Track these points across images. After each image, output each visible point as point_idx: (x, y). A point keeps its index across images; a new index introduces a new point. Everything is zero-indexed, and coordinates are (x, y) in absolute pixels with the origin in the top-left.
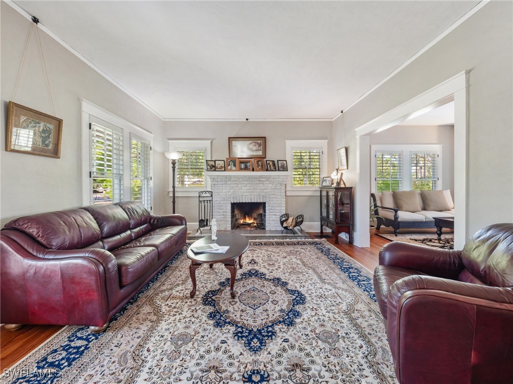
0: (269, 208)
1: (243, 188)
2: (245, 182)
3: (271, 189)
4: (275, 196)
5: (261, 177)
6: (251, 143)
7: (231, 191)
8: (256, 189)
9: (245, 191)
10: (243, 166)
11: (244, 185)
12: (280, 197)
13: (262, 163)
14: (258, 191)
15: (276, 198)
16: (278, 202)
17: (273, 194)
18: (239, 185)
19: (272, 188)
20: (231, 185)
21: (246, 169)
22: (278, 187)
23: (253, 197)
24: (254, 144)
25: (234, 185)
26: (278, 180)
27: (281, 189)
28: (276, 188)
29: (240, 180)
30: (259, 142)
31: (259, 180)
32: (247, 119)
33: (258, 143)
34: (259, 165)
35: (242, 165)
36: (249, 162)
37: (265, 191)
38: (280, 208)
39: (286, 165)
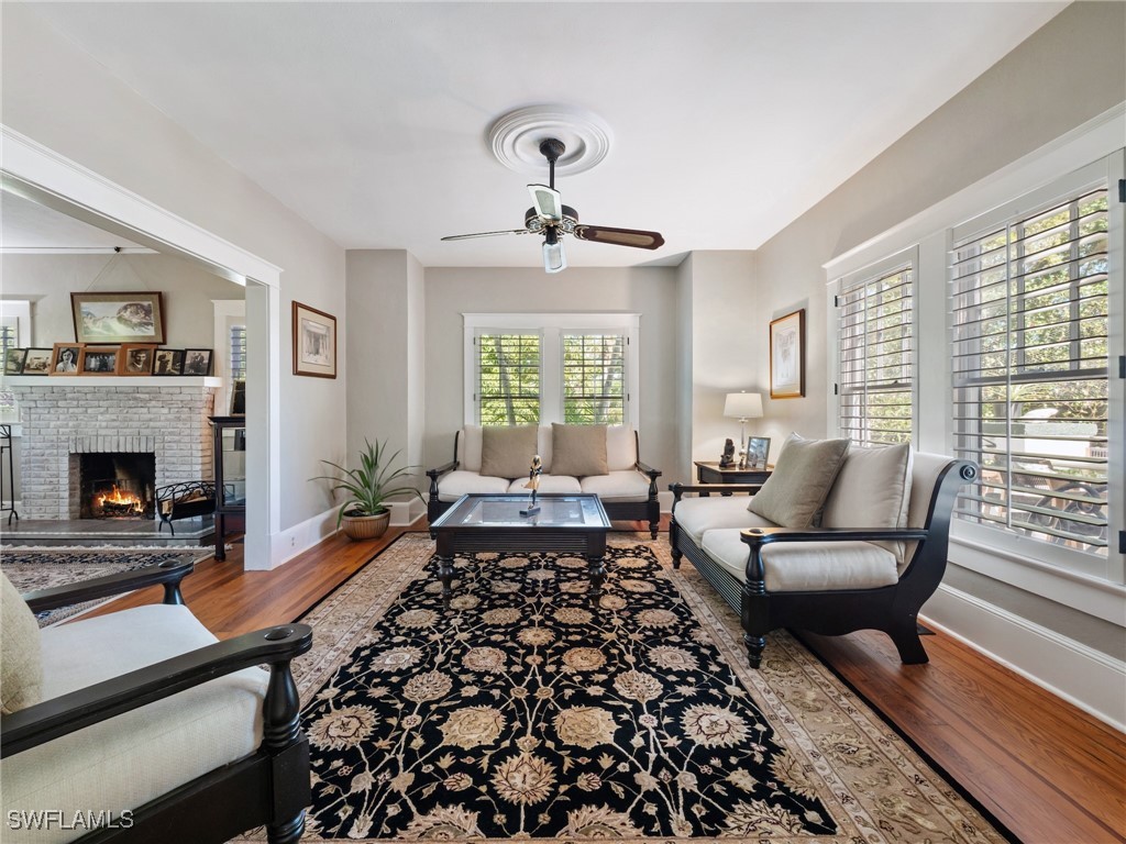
0: (162, 466)
1: (100, 417)
2: (101, 403)
3: (167, 420)
4: (177, 438)
5: (137, 389)
6: (125, 308)
7: (71, 424)
8: (131, 420)
9: (104, 424)
10: (93, 363)
11: (102, 410)
12: (187, 439)
13: (148, 358)
14: (135, 424)
15: (180, 442)
16: (185, 453)
17: (171, 434)
18: (89, 411)
19: (170, 416)
20: (71, 410)
21: (104, 369)
22: (183, 416)
23: (122, 439)
24: (133, 309)
25: (76, 410)
26: (181, 397)
27: (191, 419)
28: (179, 419)
29: (89, 396)
30: (145, 304)
31: (135, 399)
32: (118, 249)
33: (142, 307)
34: (138, 362)
35: (93, 360)
36: (113, 353)
37: (152, 424)
38: (187, 468)
39: (206, 361)
